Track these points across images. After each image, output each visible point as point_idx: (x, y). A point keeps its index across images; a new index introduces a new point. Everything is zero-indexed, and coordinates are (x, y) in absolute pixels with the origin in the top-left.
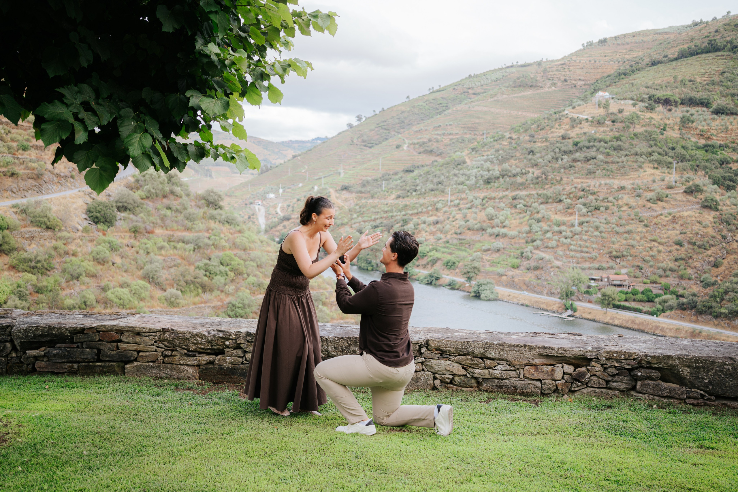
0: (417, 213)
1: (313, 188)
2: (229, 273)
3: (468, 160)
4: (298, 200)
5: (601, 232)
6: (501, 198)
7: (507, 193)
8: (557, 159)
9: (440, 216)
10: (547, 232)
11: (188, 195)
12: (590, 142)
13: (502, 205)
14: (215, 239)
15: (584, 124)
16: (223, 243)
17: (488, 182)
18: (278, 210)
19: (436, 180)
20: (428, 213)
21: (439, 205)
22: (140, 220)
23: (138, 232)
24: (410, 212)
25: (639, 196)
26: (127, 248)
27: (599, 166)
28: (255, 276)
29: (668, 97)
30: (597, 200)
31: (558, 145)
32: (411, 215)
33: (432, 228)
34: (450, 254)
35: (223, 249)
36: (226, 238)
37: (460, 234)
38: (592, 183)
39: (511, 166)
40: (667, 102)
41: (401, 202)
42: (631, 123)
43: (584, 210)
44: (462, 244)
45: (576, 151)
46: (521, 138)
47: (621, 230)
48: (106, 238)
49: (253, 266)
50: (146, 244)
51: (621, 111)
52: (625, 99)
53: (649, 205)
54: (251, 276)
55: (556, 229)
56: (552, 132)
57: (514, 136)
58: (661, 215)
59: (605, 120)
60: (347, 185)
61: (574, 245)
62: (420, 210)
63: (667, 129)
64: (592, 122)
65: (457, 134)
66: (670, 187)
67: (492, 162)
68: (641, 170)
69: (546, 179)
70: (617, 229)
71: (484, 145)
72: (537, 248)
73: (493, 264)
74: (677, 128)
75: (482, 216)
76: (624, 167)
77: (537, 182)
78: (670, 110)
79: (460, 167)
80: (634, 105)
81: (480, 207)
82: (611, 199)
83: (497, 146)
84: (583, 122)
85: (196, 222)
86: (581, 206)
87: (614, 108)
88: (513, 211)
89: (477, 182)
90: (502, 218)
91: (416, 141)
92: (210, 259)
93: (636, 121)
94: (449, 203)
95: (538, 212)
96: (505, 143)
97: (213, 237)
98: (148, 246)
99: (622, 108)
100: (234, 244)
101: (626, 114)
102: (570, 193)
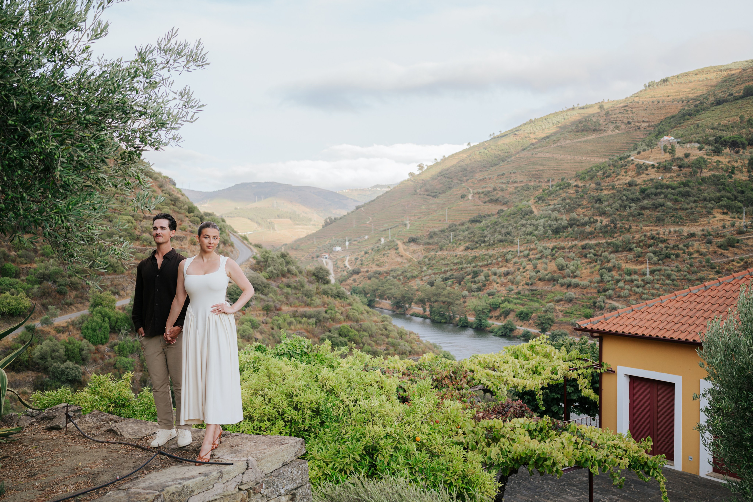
0: (487, 265)
1: (380, 240)
2: (348, 343)
3: (535, 210)
4: (366, 253)
5: (673, 280)
6: (571, 248)
7: (576, 242)
8: (625, 207)
9: (511, 267)
10: (618, 281)
11: (300, 272)
12: (657, 189)
13: (572, 254)
14: (331, 313)
15: (651, 171)
16: (338, 316)
17: (556, 231)
18: (347, 263)
19: (503, 231)
20: (498, 264)
21: (509, 256)
22: (270, 299)
23: (270, 310)
24: (480, 264)
25: (710, 242)
26: (263, 325)
27: (668, 213)
28: (369, 344)
29: (734, 139)
30: (667, 248)
31: (625, 192)
32: (481, 266)
33: (503, 280)
34: (523, 305)
35: (339, 322)
36: (340, 311)
37: (531, 284)
38: (662, 231)
39: (579, 215)
40: (734, 144)
41: (471, 254)
42: (698, 168)
43: (655, 259)
44: (535, 295)
45: (644, 198)
46: (587, 185)
47: (693, 277)
48: (246, 317)
49: (366, 336)
50: (277, 321)
51: (687, 156)
52: (691, 142)
53: (720, 251)
54: (366, 345)
55: (628, 278)
56: (619, 179)
57: (581, 184)
58: (733, 261)
59: (672, 165)
60: (414, 236)
61: (647, 294)
62: (490, 262)
63: (736, 172)
64: (658, 168)
65: (522, 182)
66: (741, 233)
67: (559, 211)
68: (711, 216)
69: (615, 227)
70: (689, 276)
71: (550, 194)
72: (610, 297)
73: (566, 314)
74: (745, 170)
75: (552, 266)
76: (693, 213)
77: (606, 231)
78: (737, 152)
79: (527, 217)
80: (700, 149)
81: (549, 257)
82: (681, 246)
83: (564, 195)
84: (649, 168)
85: (314, 298)
86: (652, 255)
87: (680, 152)
88: (583, 261)
89: (545, 232)
90: (572, 268)
91: (481, 190)
92: (330, 331)
93: (703, 166)
94: (519, 254)
95: (609, 261)
96: (572, 191)
97: (329, 311)
98: (280, 322)
99: (688, 152)
100: (347, 316)
101: (692, 158)
102: (640, 242)
